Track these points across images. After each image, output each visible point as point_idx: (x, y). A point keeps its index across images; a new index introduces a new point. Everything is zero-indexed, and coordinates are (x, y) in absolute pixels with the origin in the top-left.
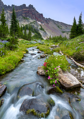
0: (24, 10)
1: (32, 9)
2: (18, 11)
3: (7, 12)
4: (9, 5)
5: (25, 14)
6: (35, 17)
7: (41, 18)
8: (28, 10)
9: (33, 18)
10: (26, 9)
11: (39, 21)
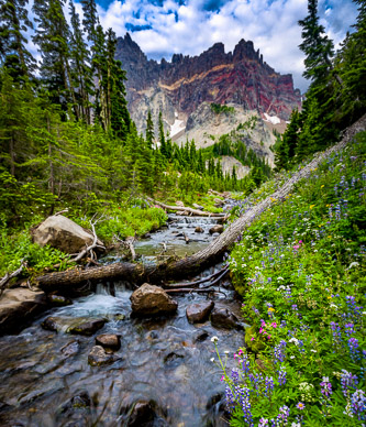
0: (216, 73)
1: (249, 62)
2: (192, 79)
3: (158, 90)
4: (163, 60)
5: (220, 88)
6: (259, 95)
7: (281, 96)
8: (232, 66)
9: (251, 100)
10: (222, 66)
11: (275, 111)
